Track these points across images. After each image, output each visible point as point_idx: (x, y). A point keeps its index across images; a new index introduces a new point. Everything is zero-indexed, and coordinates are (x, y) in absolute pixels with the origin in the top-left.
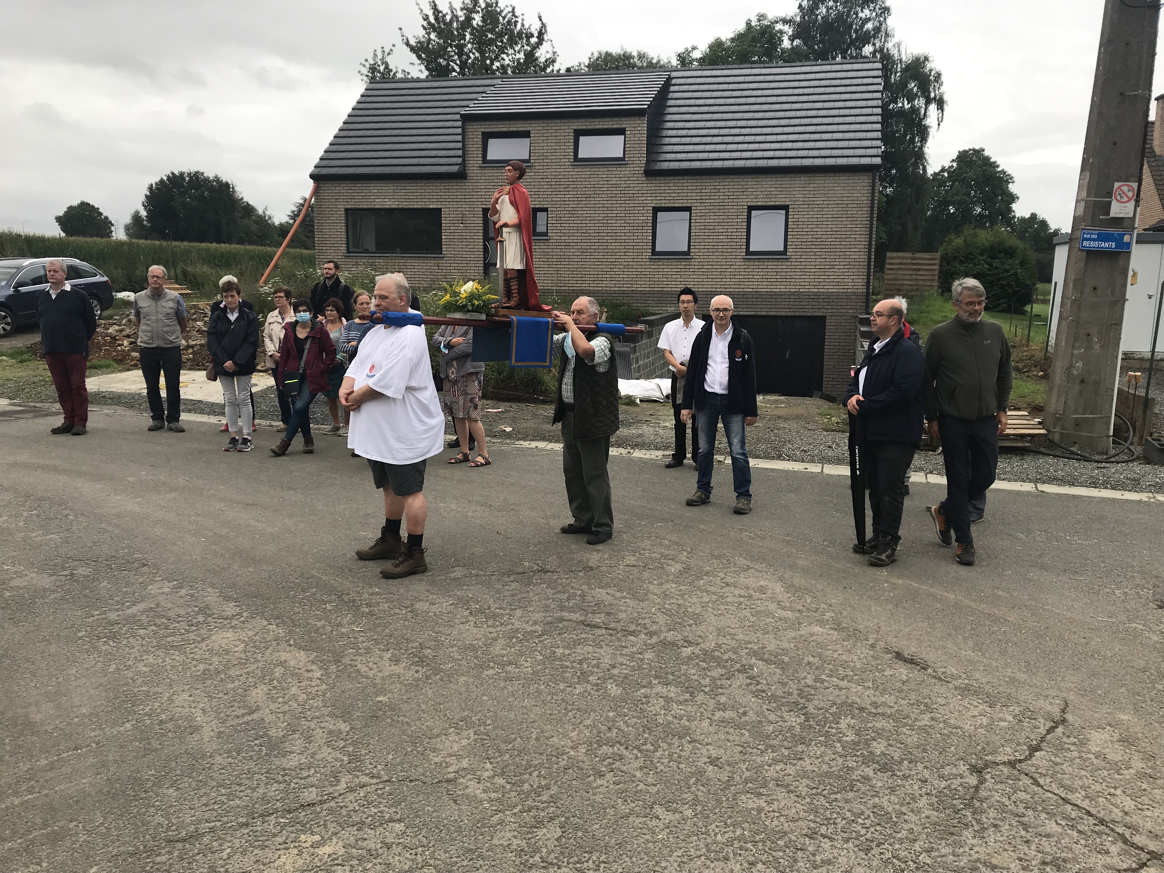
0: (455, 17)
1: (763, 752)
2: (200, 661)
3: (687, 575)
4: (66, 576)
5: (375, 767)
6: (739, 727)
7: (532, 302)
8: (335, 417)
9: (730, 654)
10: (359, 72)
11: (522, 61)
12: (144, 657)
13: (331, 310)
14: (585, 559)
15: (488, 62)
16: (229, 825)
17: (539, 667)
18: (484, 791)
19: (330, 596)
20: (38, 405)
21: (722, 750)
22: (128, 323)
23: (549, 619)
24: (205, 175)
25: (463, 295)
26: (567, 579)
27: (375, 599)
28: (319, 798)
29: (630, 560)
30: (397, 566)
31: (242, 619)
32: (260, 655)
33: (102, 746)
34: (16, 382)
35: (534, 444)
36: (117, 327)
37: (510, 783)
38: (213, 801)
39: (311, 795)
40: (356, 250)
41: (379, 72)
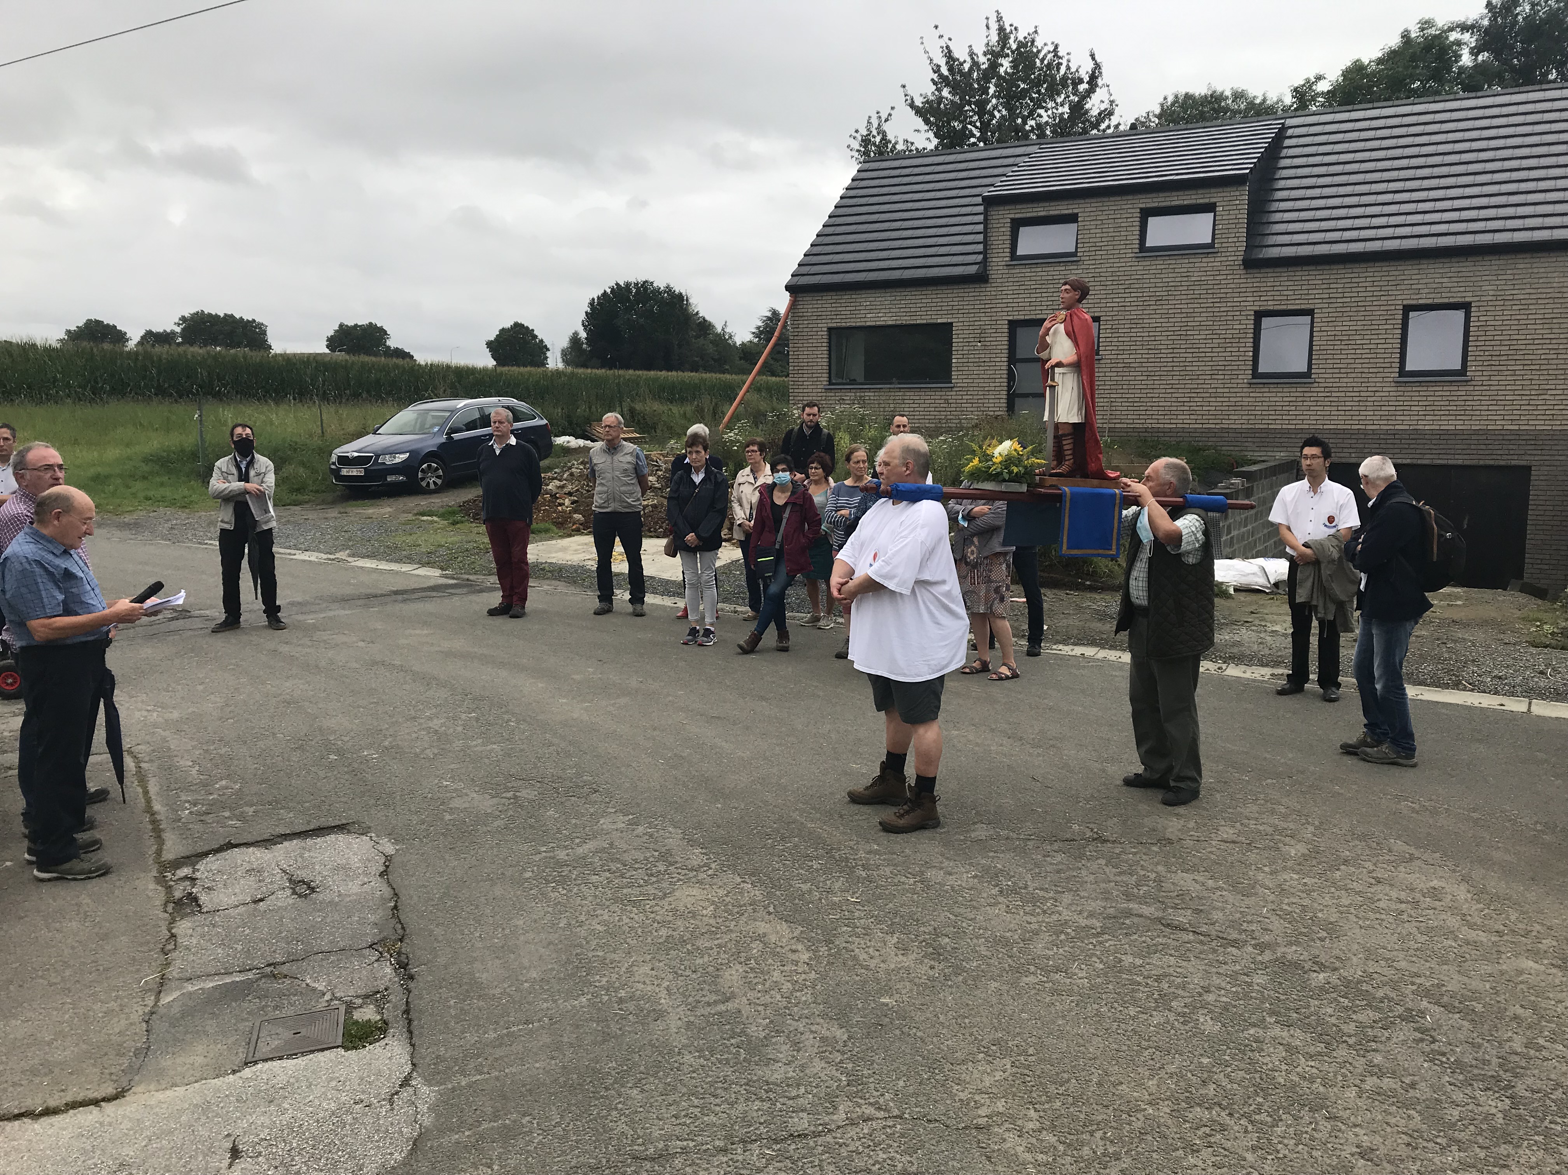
0: (975, 64)
1: (1444, 1148)
2: (663, 923)
3: (1314, 862)
4: (509, 799)
5: (882, 1095)
6: (1406, 1105)
7: (1093, 466)
8: (815, 604)
9: (1387, 990)
10: (848, 146)
11: (1066, 116)
12: (599, 912)
13: (816, 468)
14: (1159, 826)
15: (1019, 121)
16: (704, 1147)
17: (1098, 980)
18: (1029, 1150)
19: (816, 849)
20: (471, 577)
21: (1378, 1138)
22: (569, 478)
23: (1111, 911)
24: (655, 285)
25: (998, 459)
26: (1135, 854)
27: (874, 860)
28: (812, 1128)
29: (1227, 832)
30: (901, 816)
31: (710, 872)
32: (734, 923)
33: (556, 1023)
34: (448, 548)
35: (1078, 650)
36: (557, 483)
37: (1064, 1143)
38: (683, 1113)
39: (801, 1123)
40: (840, 381)
41: (874, 144)
